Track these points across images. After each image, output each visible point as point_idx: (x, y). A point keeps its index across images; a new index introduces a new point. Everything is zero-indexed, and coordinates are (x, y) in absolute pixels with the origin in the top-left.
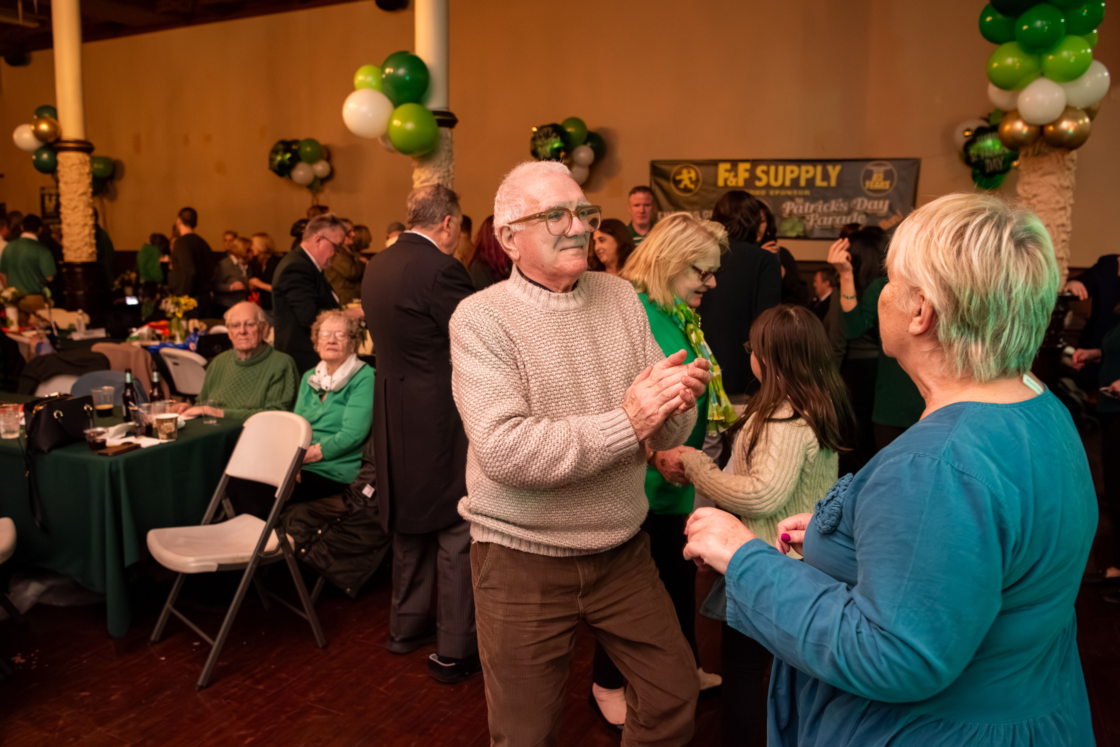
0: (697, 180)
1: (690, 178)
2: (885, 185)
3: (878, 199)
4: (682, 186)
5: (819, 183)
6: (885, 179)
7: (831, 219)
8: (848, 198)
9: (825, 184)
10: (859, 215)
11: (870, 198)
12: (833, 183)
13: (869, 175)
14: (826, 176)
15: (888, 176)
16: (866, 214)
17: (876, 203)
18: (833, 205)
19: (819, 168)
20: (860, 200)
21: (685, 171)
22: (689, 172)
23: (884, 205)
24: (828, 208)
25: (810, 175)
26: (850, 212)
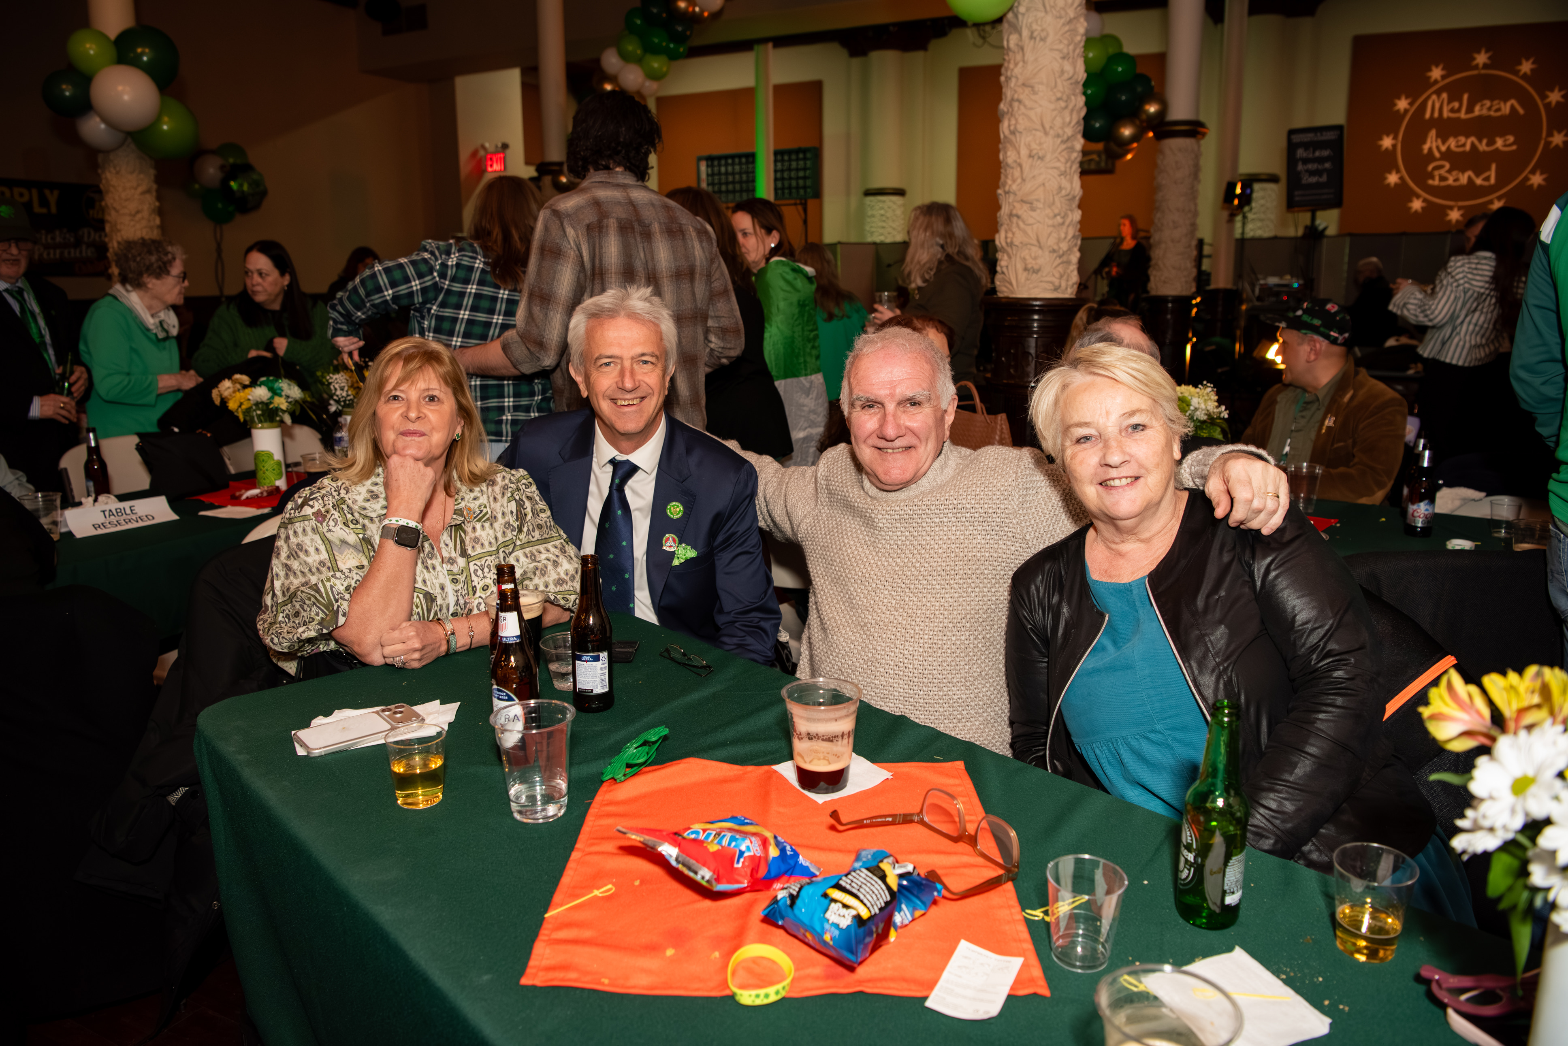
5: (37, 209)
7: (58, 251)
8: (72, 228)
9: (44, 211)
10: (87, 247)
12: (54, 210)
14: (44, 202)
16: (93, 245)
18: (58, 236)
19: (35, 192)
20: (86, 230)
24: (53, 239)
25: (26, 198)
26: (77, 243)
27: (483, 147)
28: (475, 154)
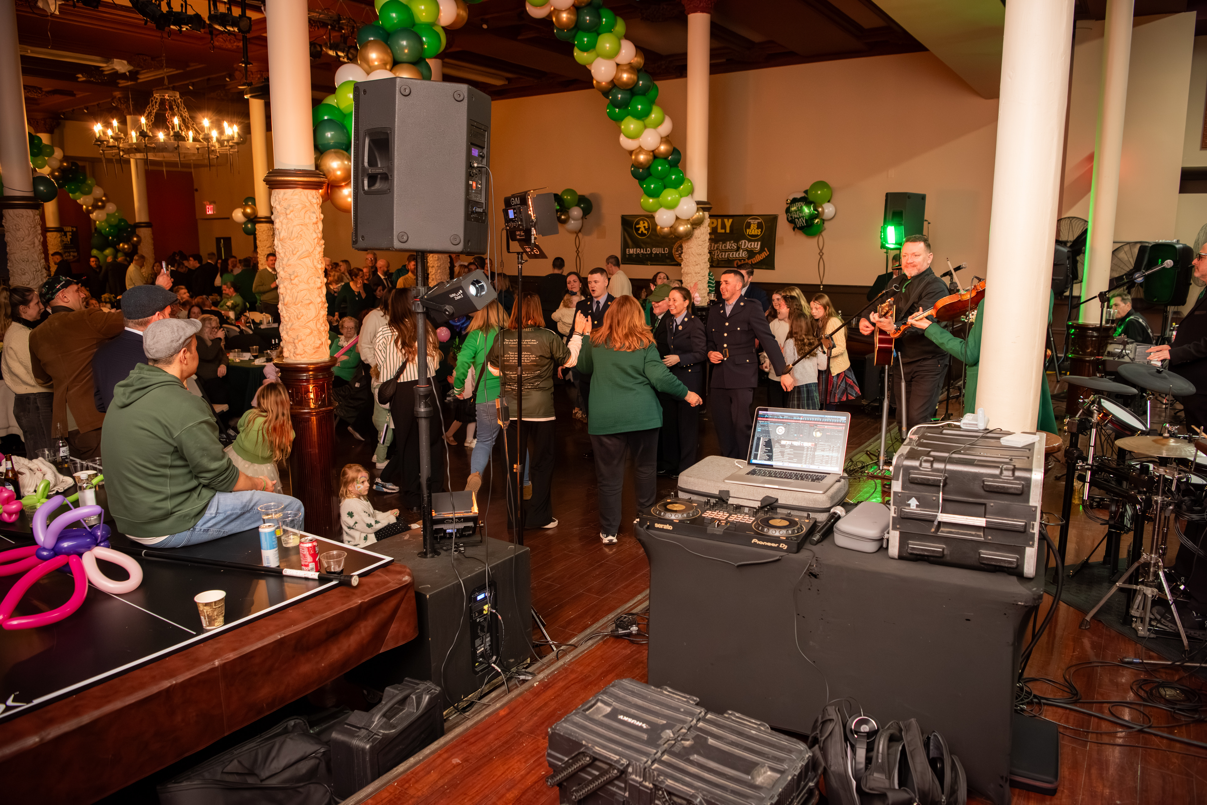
0: (649, 228)
1: (644, 227)
2: (757, 232)
3: (754, 241)
4: (640, 232)
5: (720, 230)
6: (758, 228)
7: (727, 254)
8: (737, 241)
9: (723, 231)
10: (744, 251)
11: (749, 241)
12: (728, 231)
13: (749, 226)
14: (724, 227)
15: (759, 226)
16: (747, 250)
17: (753, 243)
18: (728, 245)
19: (720, 220)
20: (743, 241)
21: (641, 222)
22: (644, 223)
24: (726, 246)
25: (715, 225)
26: (738, 249)
28: (1091, 157)
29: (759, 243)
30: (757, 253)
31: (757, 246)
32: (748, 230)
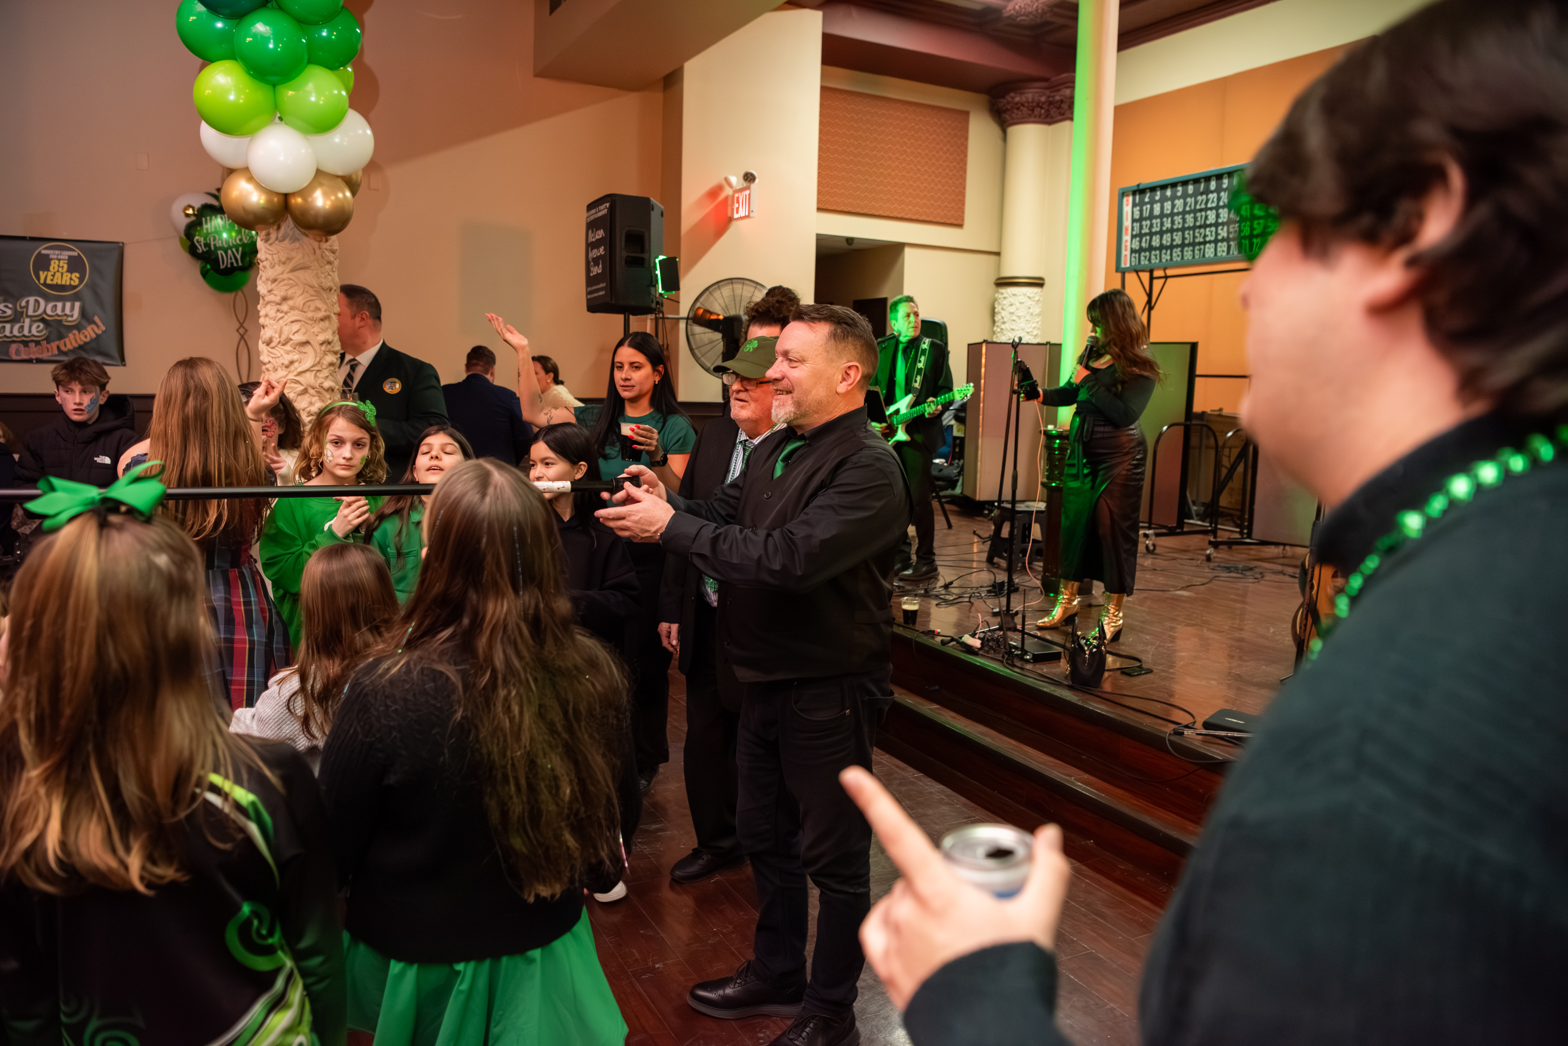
2: (70, 279)
3: (63, 299)
6: (70, 270)
8: (11, 296)
10: (32, 322)
11: (48, 298)
13: (43, 263)
15: (74, 265)
16: (43, 320)
17: (60, 305)
20: (32, 299)
23: (72, 309)
26: (17, 317)
27: (726, 180)
28: (714, 193)
29: (77, 305)
30: (70, 328)
31: (72, 311)
32: (42, 275)
